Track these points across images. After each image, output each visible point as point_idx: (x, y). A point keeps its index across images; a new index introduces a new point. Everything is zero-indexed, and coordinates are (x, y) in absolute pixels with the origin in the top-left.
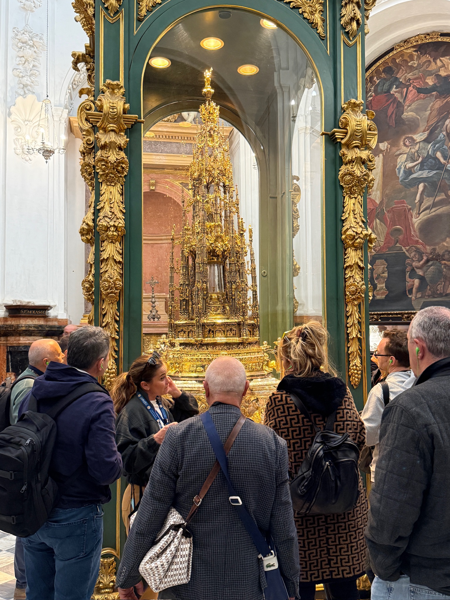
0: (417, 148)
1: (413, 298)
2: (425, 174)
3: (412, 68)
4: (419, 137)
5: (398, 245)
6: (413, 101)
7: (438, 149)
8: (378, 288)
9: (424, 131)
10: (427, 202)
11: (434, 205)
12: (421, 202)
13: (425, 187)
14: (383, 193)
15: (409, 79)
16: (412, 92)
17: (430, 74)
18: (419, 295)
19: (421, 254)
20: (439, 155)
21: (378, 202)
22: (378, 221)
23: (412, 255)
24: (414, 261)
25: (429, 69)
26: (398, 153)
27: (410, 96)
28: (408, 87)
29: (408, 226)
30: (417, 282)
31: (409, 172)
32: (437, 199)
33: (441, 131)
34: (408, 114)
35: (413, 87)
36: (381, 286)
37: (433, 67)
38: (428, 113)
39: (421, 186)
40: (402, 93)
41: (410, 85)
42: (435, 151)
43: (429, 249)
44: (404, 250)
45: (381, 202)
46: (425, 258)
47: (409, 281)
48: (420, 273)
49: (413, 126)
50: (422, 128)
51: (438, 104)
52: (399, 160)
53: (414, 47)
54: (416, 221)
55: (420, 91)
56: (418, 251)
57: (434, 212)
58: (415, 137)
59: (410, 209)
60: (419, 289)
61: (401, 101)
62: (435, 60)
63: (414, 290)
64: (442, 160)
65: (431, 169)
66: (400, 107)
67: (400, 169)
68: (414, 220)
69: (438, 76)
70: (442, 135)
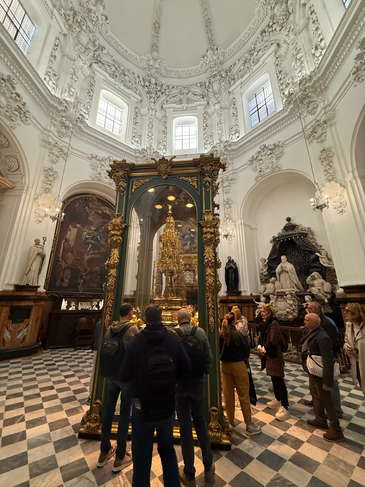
0: (91, 231)
1: (80, 287)
2: (93, 242)
3: (95, 204)
4: (93, 228)
5: (77, 265)
6: (93, 215)
7: (99, 235)
8: (65, 281)
9: (95, 227)
10: (92, 252)
11: (94, 254)
12: (89, 251)
13: (92, 246)
14: (75, 243)
15: (93, 207)
16: (93, 213)
17: (101, 209)
18: (82, 286)
19: (86, 270)
20: (98, 237)
21: (72, 246)
22: (70, 253)
23: (83, 270)
24: (82, 272)
25: (100, 208)
26: (84, 230)
27: (92, 213)
28: (92, 210)
29: (83, 259)
30: (82, 281)
31: (87, 239)
32: (95, 252)
33: (101, 229)
34: (90, 219)
35: (94, 211)
36: (66, 281)
37: (101, 208)
38: (97, 221)
39: (90, 246)
40: (89, 211)
41: (93, 209)
42: (97, 235)
43: (89, 269)
44: (79, 267)
45: (73, 246)
46: (87, 272)
47: (79, 280)
48: (84, 277)
49: (91, 224)
50: (94, 226)
51: (101, 220)
52: (84, 233)
53: (97, 198)
54: (86, 258)
55: (96, 213)
56: (85, 269)
57: (93, 256)
58: (91, 227)
59: (84, 253)
60: (82, 284)
61: (89, 213)
62: (103, 206)
63: (81, 284)
64: (99, 239)
65: (95, 241)
66: (88, 215)
67: (83, 236)
68: (86, 257)
69: (103, 212)
70: (100, 231)
